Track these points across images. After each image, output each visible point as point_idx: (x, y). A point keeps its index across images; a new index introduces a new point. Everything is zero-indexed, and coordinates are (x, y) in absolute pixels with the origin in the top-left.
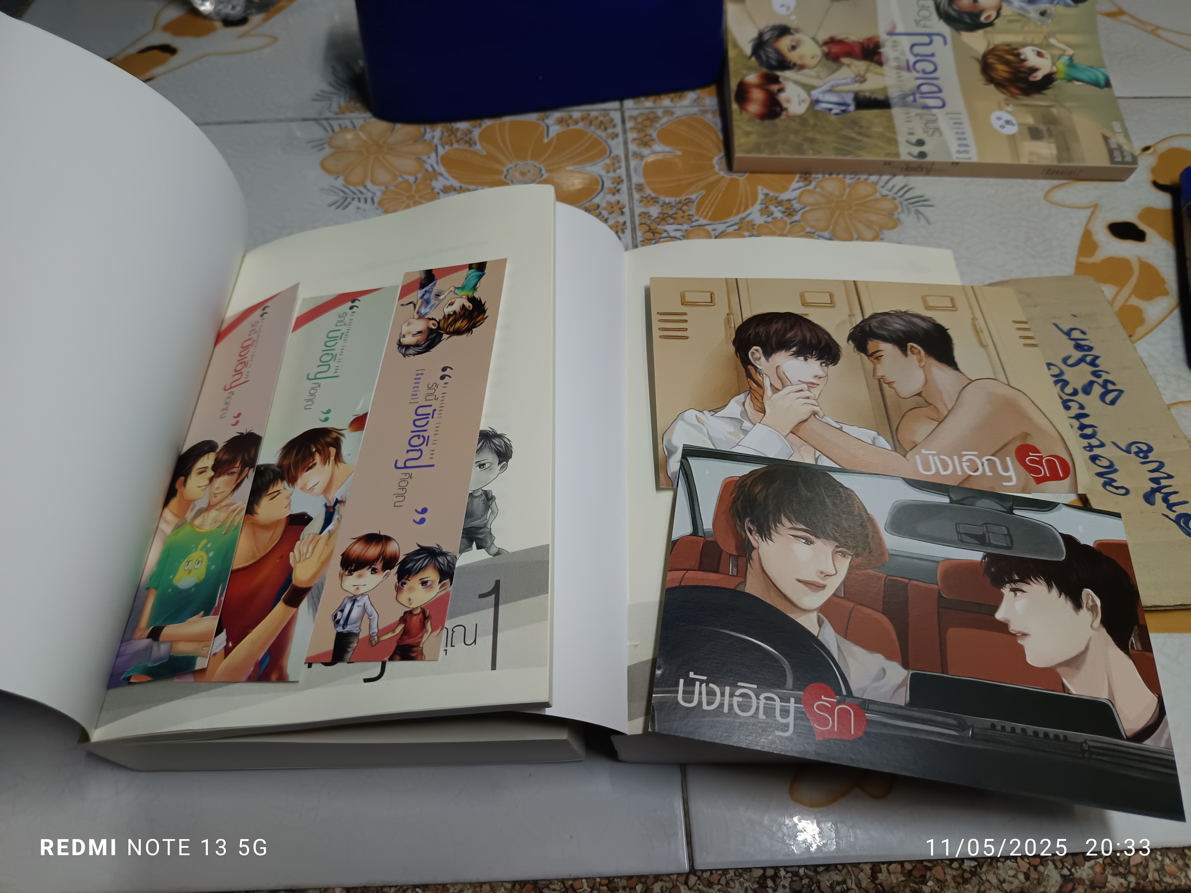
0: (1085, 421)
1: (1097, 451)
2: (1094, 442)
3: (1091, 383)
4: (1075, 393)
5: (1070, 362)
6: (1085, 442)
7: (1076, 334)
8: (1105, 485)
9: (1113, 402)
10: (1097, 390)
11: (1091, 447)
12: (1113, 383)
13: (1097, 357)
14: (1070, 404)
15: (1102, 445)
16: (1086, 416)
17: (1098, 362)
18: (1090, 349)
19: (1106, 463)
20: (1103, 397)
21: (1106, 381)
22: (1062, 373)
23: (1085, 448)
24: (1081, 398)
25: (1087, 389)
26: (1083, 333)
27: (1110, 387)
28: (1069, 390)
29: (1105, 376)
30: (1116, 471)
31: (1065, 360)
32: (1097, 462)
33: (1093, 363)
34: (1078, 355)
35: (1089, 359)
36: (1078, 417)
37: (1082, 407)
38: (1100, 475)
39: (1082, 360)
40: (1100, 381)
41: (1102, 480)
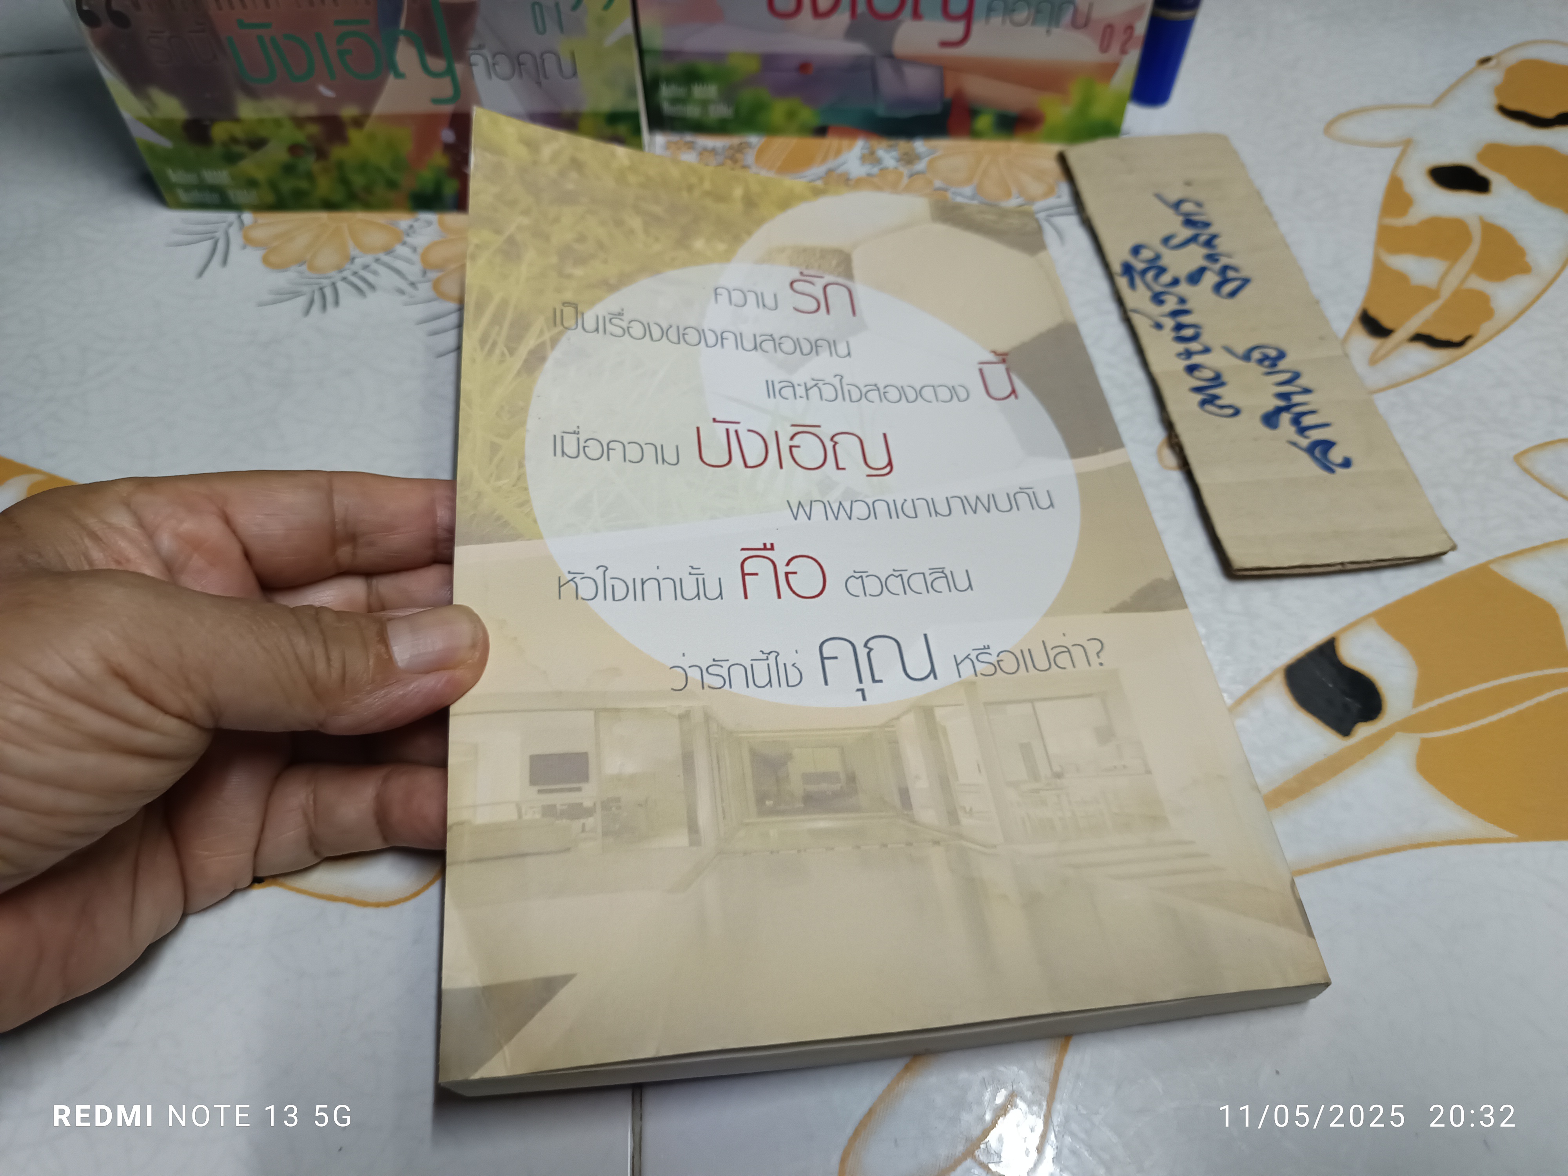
0: (1185, 319)
1: (1196, 359)
2: (1194, 346)
3: (1202, 271)
4: (1175, 282)
5: (1175, 241)
6: (1181, 347)
7: (1187, 207)
8: (1203, 403)
9: (1233, 294)
10: (1210, 279)
11: (1189, 354)
12: (1235, 269)
13: (1214, 237)
14: (1164, 297)
15: (1207, 350)
16: (1186, 312)
17: (1217, 242)
18: (1207, 225)
19: (1209, 374)
20: (1218, 287)
21: (1225, 268)
22: (1158, 257)
23: (1179, 355)
24: (1184, 289)
25: (1195, 278)
26: (1199, 204)
27: (1231, 274)
28: (1166, 278)
29: (1224, 261)
30: (1222, 384)
31: (1166, 240)
32: (1197, 373)
33: (1209, 243)
34: (1188, 233)
35: (1203, 238)
36: (1175, 314)
37: (1182, 301)
38: (1198, 390)
39: (1193, 239)
40: (1217, 266)
41: (1199, 397)
